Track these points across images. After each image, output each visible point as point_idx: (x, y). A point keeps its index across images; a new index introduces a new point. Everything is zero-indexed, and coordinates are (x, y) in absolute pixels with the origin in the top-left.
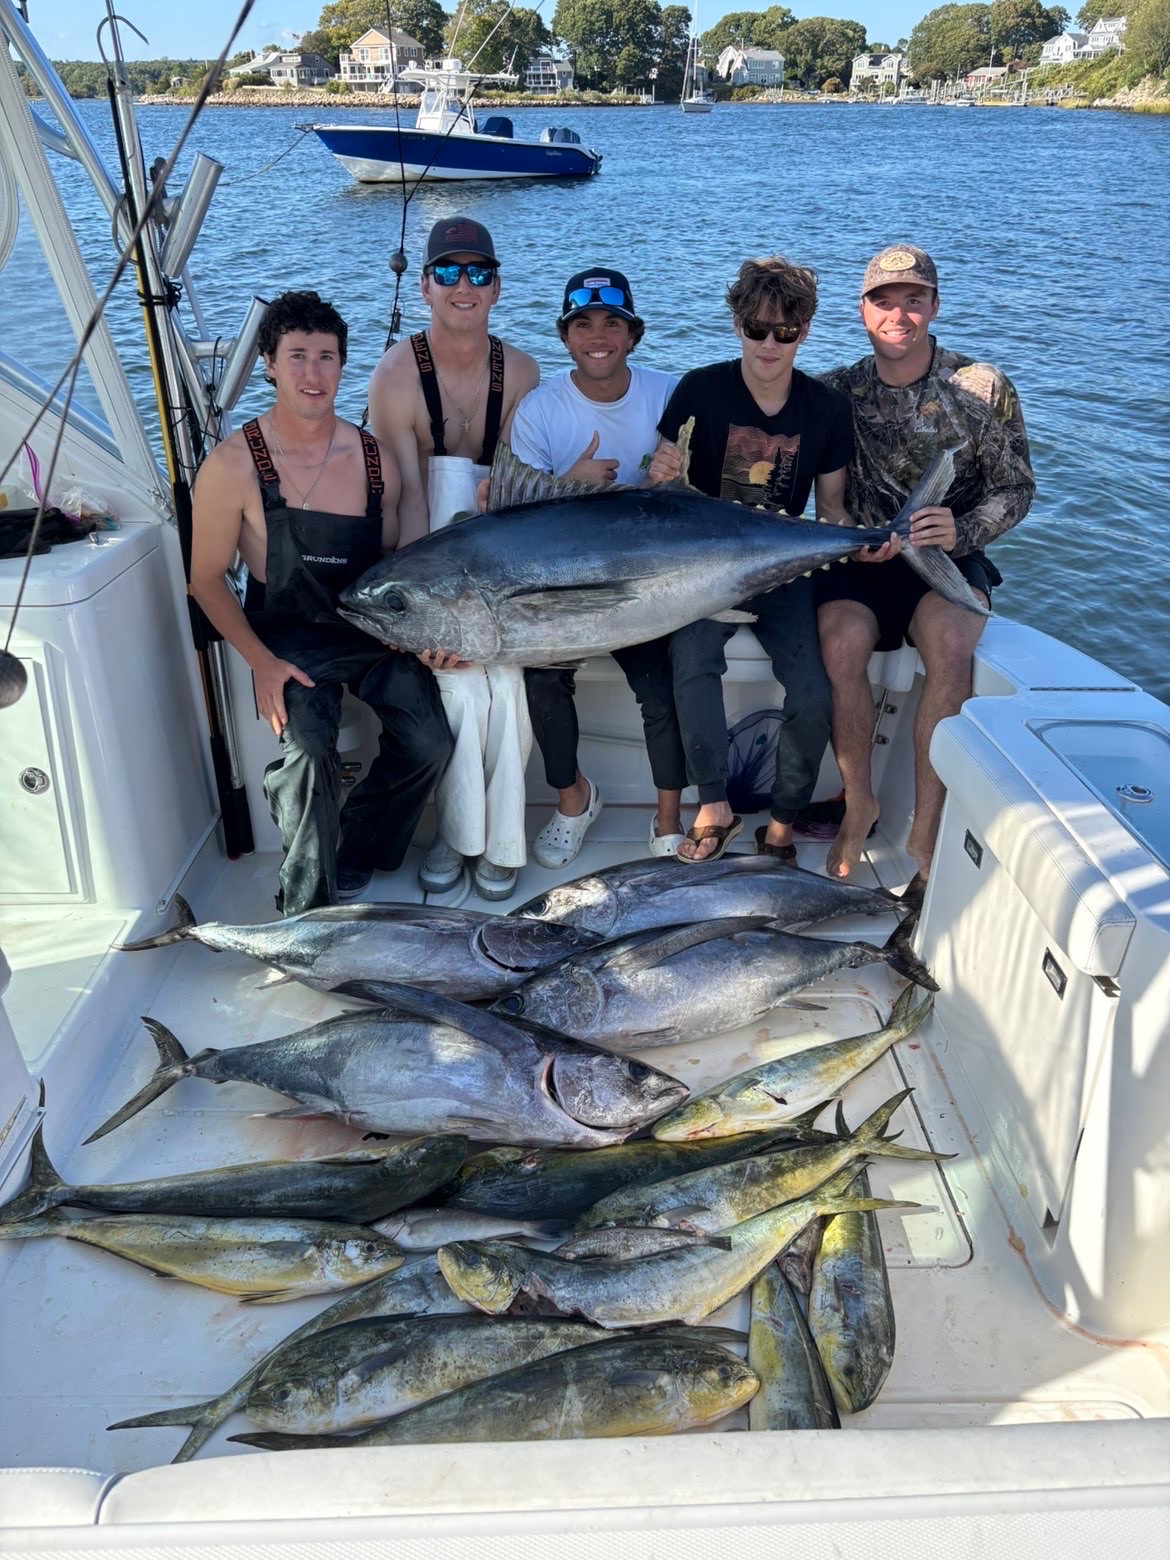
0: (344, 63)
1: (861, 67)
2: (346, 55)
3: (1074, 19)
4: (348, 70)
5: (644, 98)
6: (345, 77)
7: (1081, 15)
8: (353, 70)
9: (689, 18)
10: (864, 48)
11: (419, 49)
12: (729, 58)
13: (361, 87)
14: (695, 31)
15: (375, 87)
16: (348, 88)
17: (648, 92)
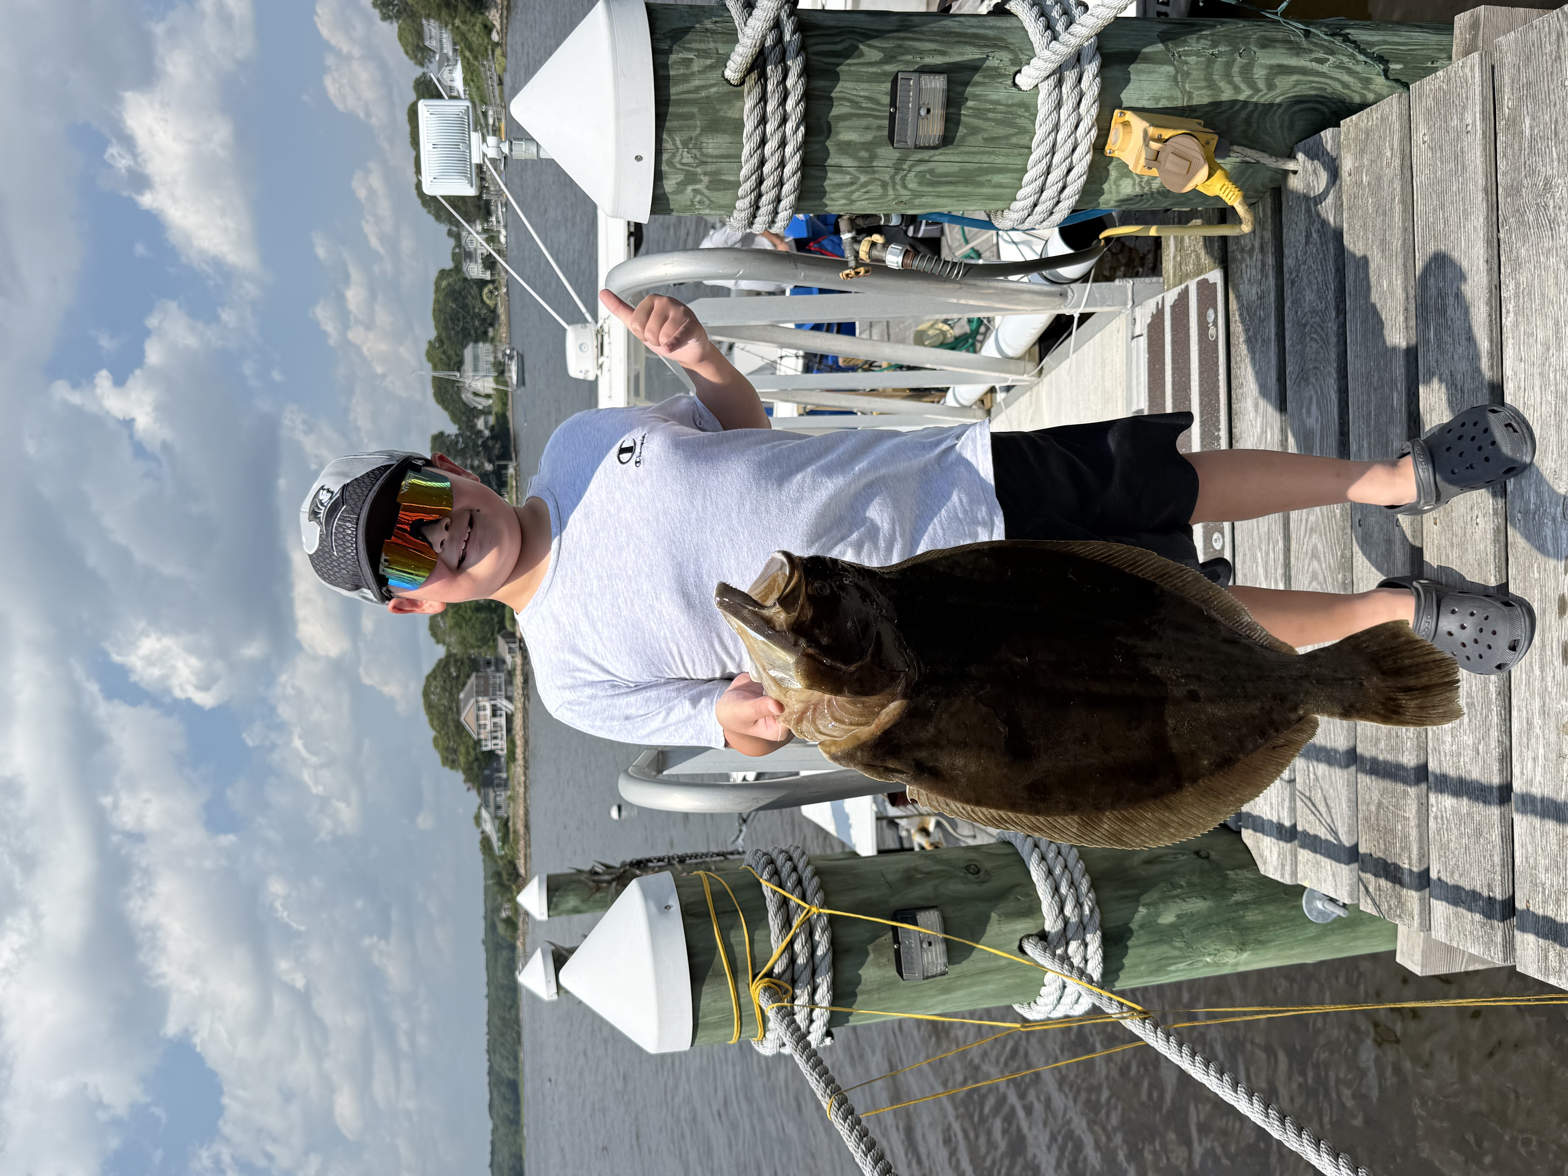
0: (488, 746)
1: (475, 270)
2: (483, 743)
3: (425, 70)
4: (494, 742)
5: (511, 471)
6: (500, 746)
7: (422, 64)
8: (495, 738)
9: (441, 434)
10: (458, 269)
11: (477, 677)
12: (471, 396)
13: (509, 730)
14: (452, 429)
15: (509, 718)
16: (511, 743)
17: (506, 467)
